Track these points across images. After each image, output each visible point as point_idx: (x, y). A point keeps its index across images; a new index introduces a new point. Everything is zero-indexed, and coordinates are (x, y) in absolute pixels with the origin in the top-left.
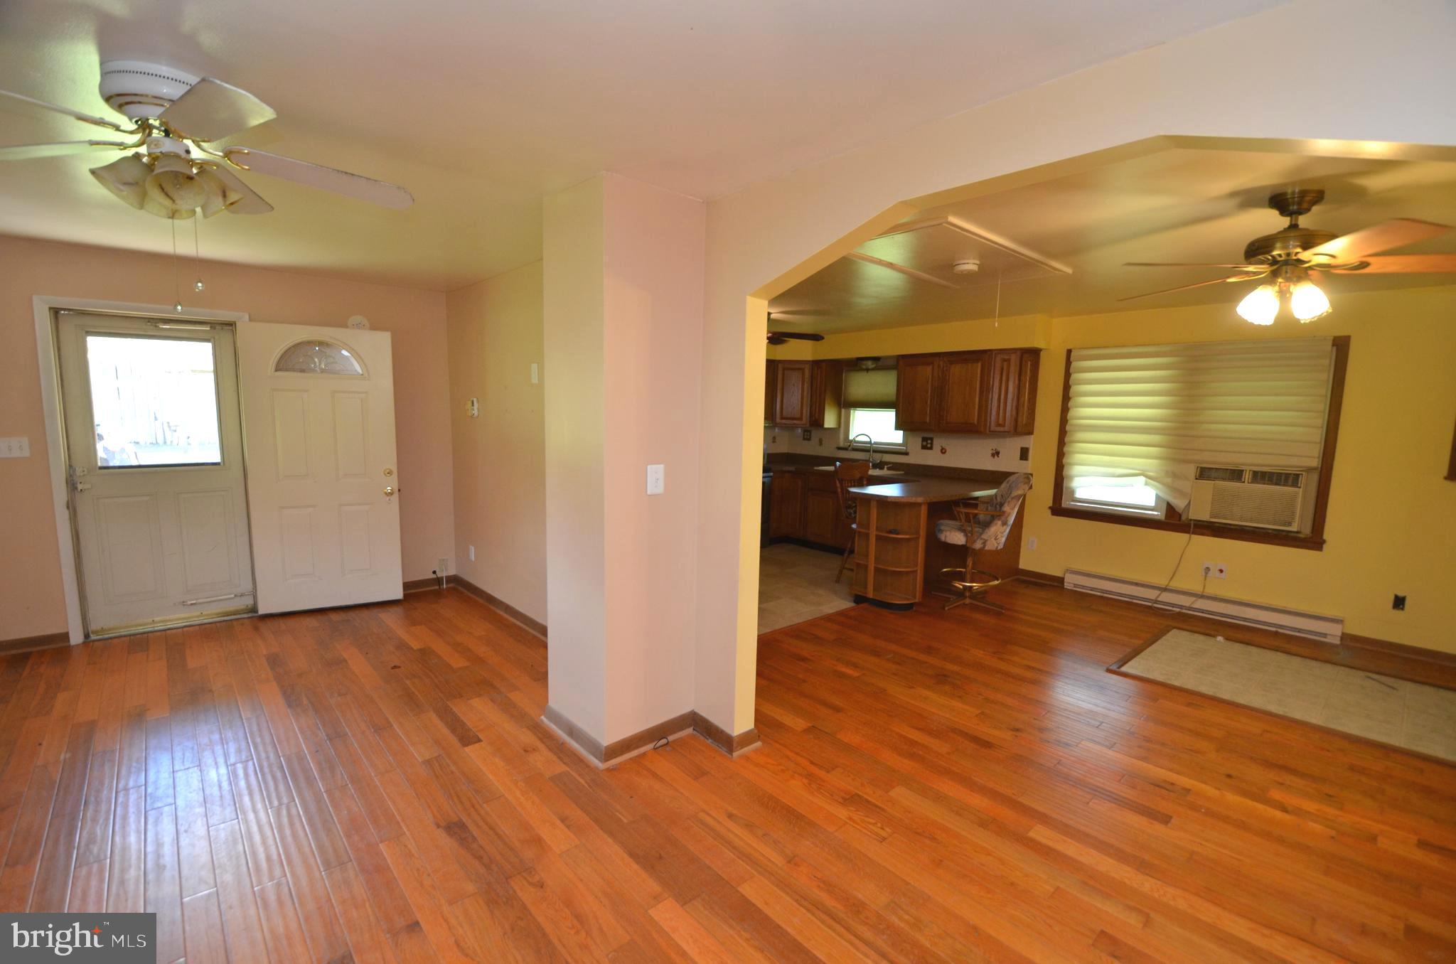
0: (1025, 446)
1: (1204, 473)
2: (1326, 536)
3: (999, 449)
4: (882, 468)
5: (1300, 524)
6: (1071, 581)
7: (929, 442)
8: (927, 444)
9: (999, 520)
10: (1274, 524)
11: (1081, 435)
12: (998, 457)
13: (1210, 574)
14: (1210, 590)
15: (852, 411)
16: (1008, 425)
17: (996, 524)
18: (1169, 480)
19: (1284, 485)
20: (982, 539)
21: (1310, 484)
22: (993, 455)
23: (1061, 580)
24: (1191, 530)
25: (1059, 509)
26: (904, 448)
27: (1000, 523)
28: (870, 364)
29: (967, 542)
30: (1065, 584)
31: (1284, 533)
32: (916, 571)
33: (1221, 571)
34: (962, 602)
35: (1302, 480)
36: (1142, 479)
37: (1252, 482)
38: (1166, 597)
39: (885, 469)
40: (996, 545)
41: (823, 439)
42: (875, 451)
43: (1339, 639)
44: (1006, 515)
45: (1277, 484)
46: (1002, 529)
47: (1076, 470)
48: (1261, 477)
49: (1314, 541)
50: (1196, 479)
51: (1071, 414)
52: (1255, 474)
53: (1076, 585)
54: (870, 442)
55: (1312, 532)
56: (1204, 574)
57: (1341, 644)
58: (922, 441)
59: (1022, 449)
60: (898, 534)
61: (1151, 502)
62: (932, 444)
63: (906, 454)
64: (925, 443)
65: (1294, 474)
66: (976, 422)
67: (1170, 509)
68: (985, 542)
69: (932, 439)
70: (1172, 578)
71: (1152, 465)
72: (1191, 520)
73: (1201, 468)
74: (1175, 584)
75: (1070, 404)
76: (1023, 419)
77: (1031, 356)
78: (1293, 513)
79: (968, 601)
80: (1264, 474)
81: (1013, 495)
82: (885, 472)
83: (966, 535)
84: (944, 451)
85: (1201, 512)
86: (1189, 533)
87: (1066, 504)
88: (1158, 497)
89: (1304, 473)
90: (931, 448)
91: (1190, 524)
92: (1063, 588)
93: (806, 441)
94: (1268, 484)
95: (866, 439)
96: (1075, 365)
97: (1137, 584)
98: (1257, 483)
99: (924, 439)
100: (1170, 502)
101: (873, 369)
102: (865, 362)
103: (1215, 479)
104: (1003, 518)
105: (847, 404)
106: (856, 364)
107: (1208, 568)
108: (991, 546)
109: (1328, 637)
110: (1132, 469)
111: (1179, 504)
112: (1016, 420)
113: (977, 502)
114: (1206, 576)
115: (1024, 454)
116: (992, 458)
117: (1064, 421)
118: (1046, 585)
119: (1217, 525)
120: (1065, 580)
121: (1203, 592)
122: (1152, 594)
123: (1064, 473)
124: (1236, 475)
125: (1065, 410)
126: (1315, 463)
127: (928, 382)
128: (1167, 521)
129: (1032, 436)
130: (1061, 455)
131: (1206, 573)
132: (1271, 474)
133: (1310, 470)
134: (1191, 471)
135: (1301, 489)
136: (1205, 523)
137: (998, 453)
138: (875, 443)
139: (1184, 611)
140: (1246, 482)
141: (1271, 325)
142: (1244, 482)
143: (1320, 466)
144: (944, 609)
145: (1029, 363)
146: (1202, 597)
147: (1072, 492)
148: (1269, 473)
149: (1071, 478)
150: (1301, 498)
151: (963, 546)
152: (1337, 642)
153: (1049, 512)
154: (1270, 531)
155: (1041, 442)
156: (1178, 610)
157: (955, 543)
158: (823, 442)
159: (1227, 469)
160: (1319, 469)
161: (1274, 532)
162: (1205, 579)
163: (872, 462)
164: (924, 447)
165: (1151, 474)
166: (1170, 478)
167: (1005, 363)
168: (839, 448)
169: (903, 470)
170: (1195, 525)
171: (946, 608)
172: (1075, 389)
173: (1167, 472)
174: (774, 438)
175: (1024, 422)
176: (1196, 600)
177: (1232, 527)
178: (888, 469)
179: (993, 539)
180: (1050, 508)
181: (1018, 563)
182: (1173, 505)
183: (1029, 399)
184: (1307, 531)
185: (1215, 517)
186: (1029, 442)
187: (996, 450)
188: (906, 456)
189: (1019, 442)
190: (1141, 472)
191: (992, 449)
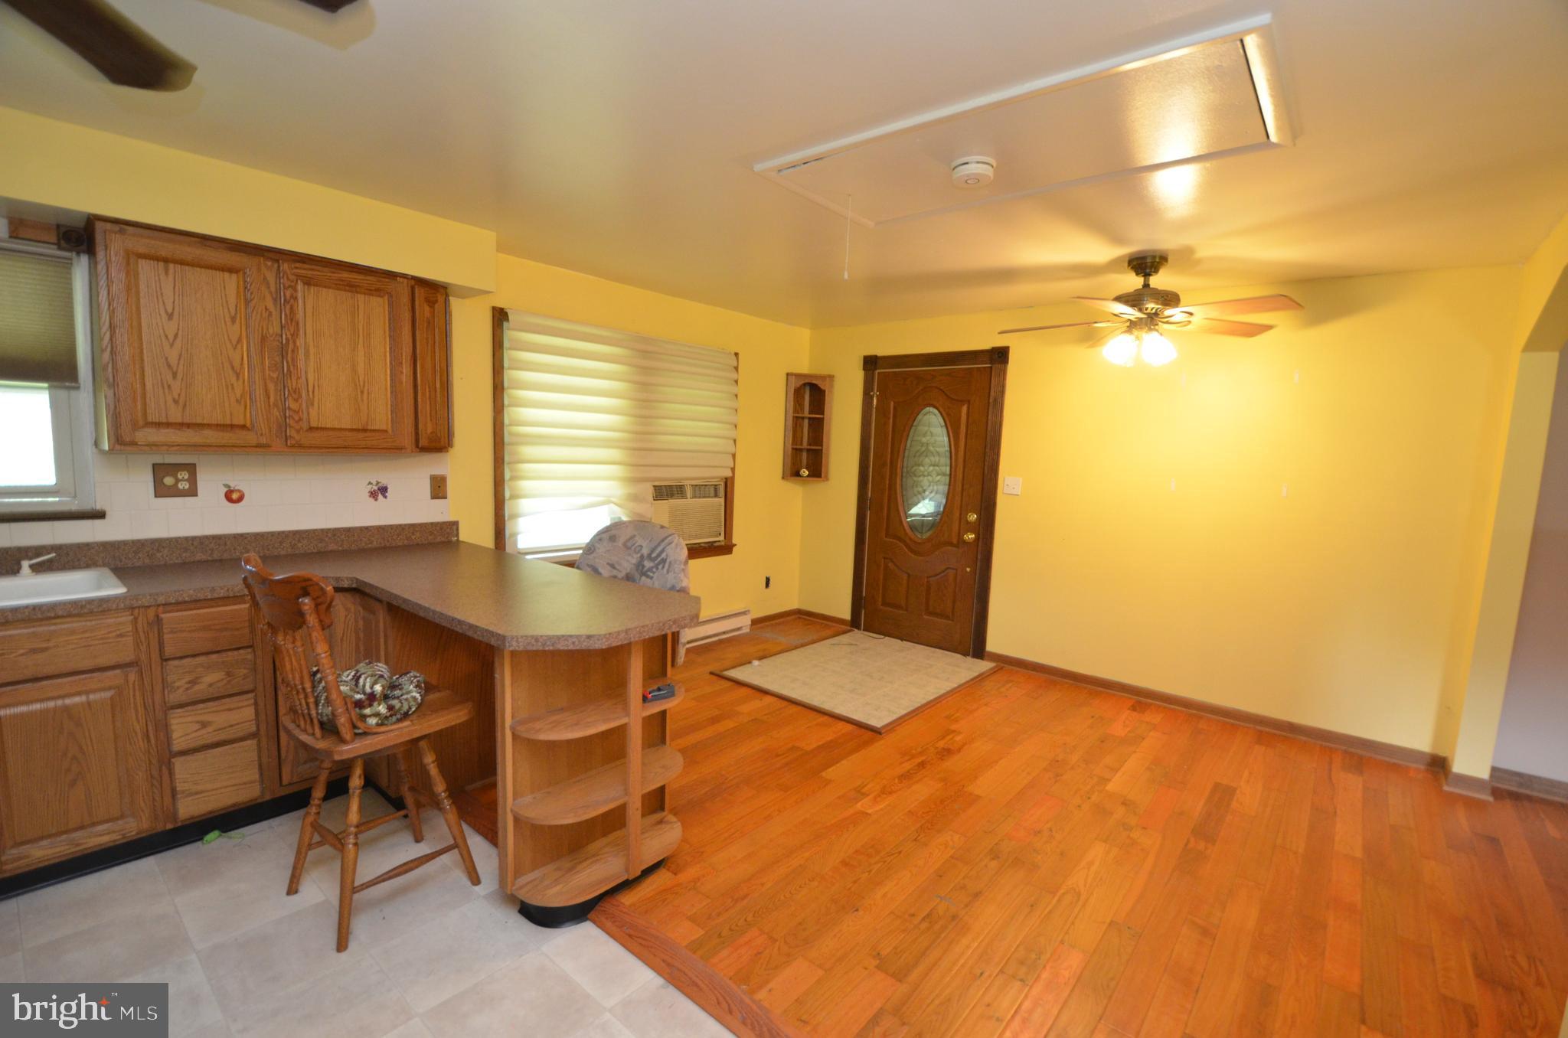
0: (438, 472)
1: (665, 492)
2: (733, 540)
3: (384, 482)
5: (716, 534)
7: (181, 476)
8: (178, 481)
10: (707, 537)
11: (527, 451)
12: (385, 497)
19: (709, 497)
22: (373, 495)
35: (721, 490)
37: (690, 497)
43: (749, 627)
47: (524, 505)
48: (698, 489)
49: (726, 546)
50: (653, 499)
51: (511, 413)
52: (694, 486)
55: (725, 541)
57: (751, 630)
58: (157, 477)
59: (434, 479)
62: (193, 480)
63: (99, 512)
64: (165, 482)
65: (715, 485)
69: (191, 468)
73: (655, 486)
76: (428, 424)
78: (720, 522)
80: (699, 486)
84: (231, 495)
89: (721, 483)
90: (188, 492)
94: (702, 498)
98: (695, 497)
99: (160, 471)
103: (667, 497)
109: (743, 628)
115: (438, 488)
116: (372, 500)
117: (498, 428)
124: (681, 491)
125: (498, 409)
129: (450, 455)
130: (500, 484)
133: (726, 479)
134: (649, 492)
135: (723, 499)
137: (383, 490)
140: (687, 496)
142: (685, 498)
148: (702, 486)
150: (723, 507)
152: (748, 630)
154: (704, 545)
155: (465, 463)
159: (675, 486)
161: (706, 545)
164: (161, 491)
165: (615, 499)
173: (629, 496)
175: (430, 430)
184: (721, 541)
186: (447, 465)
187: (378, 483)
188: (97, 522)
189: (426, 467)
190: (605, 498)
191: (370, 483)
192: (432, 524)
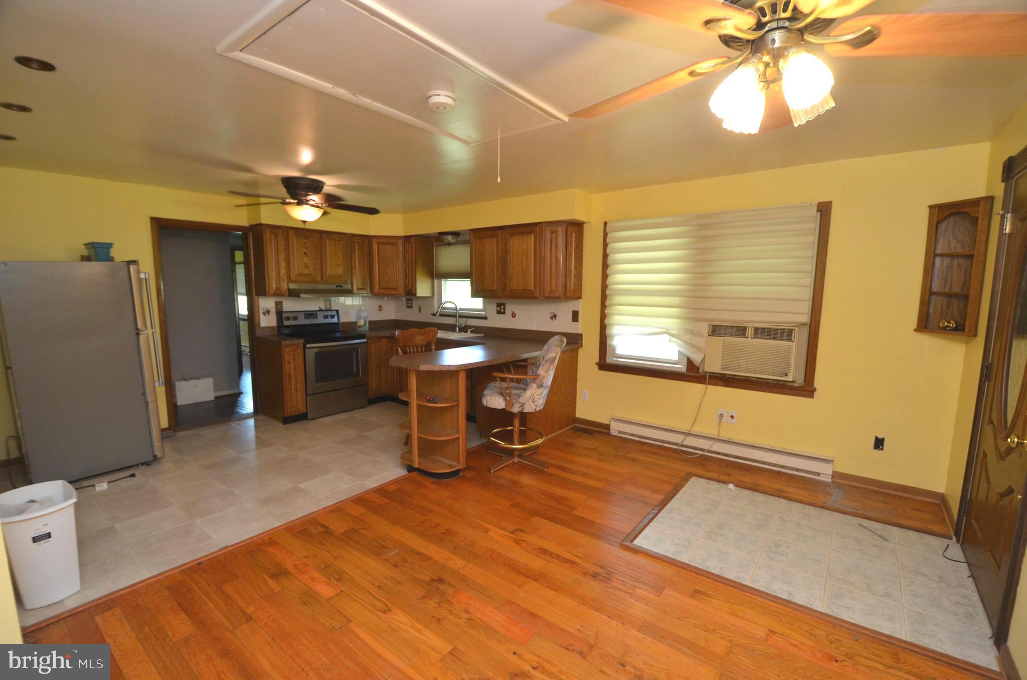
0: (575, 309)
1: (715, 330)
2: (815, 386)
3: (556, 312)
4: (466, 332)
5: (795, 375)
6: (616, 428)
7: (502, 307)
8: (501, 309)
9: (534, 383)
10: (773, 375)
12: (555, 319)
13: (724, 419)
14: (725, 435)
15: (443, 282)
16: (560, 292)
17: (532, 387)
18: (687, 337)
19: (781, 340)
20: (519, 403)
21: (801, 337)
22: (552, 318)
23: (608, 427)
24: (707, 382)
25: (604, 365)
26: (484, 313)
27: (535, 386)
28: (450, 238)
29: (506, 406)
30: (611, 431)
31: (782, 383)
32: (458, 438)
33: (732, 417)
34: (511, 461)
35: (795, 335)
36: (667, 337)
37: (754, 338)
38: (690, 441)
39: (469, 332)
40: (534, 407)
41: (422, 307)
42: (461, 317)
43: (830, 477)
44: (540, 378)
45: (775, 339)
46: (539, 391)
47: (616, 329)
48: (762, 332)
49: (806, 389)
50: (709, 336)
51: (609, 280)
52: (756, 329)
53: (620, 432)
54: (456, 309)
55: (805, 382)
56: (719, 420)
57: (833, 482)
58: (497, 307)
59: (574, 312)
60: (436, 403)
61: (675, 357)
62: (504, 309)
63: (485, 318)
64: (499, 309)
65: (789, 330)
66: (532, 288)
67: (690, 363)
68: (523, 405)
69: (504, 305)
70: (694, 423)
71: (673, 324)
72: (706, 372)
73: (713, 325)
74: (697, 429)
75: (609, 271)
76: (572, 285)
77: (576, 227)
78: (789, 365)
79: (516, 460)
80: (763, 329)
81: (546, 358)
82: (468, 335)
83: (505, 400)
84: (514, 315)
85: (714, 366)
86: (705, 383)
87: (610, 360)
88: (680, 352)
89: (796, 328)
90: (504, 313)
91: (706, 375)
92: (609, 434)
93: (409, 309)
94: (767, 339)
95: (453, 306)
96: (610, 236)
97: (666, 430)
98: (758, 338)
99: (499, 305)
100: (690, 358)
101: (454, 244)
102: (446, 237)
103: (725, 335)
104: (538, 381)
105: (437, 275)
106: (440, 239)
107: (722, 414)
108: (529, 408)
109: (821, 475)
110: (657, 328)
111: (697, 358)
112: (565, 286)
113: (525, 364)
114: (720, 422)
115: (575, 316)
117: (604, 287)
118: (596, 431)
119: (728, 376)
120: (611, 428)
121: (718, 436)
122: (678, 439)
123: (606, 333)
124: (741, 331)
125: (605, 276)
126: (806, 319)
127: (493, 253)
128: (688, 373)
129: (581, 300)
130: (603, 316)
131: (721, 419)
132: (769, 330)
133: (802, 325)
134: (705, 328)
135: (794, 343)
136: (718, 375)
137: (555, 316)
138: (461, 309)
139: (705, 453)
140: (749, 337)
141: (755, 134)
142: (747, 338)
143: (809, 322)
144: (490, 471)
145: (574, 234)
146: (719, 440)
147: (614, 349)
148: (768, 328)
149: (612, 337)
150: (795, 349)
151: (503, 410)
152: (829, 480)
153: (597, 367)
154: (770, 381)
155: (588, 305)
156: (701, 453)
157: (496, 408)
158: (422, 310)
159: (734, 326)
160: (809, 324)
161: (774, 382)
162: (720, 425)
163: (458, 327)
164: (499, 312)
165: (674, 332)
166: (688, 335)
167: (553, 234)
168: (434, 315)
169: (483, 333)
170: (710, 377)
171: (492, 472)
172: (612, 257)
173: (686, 330)
174: (380, 307)
175: (572, 288)
176: (713, 444)
177: (740, 378)
178: (472, 332)
179: (530, 402)
180: (597, 364)
181: (575, 413)
182: (692, 359)
183: (576, 268)
184: (800, 381)
185: (725, 369)
186: (579, 305)
187: (553, 313)
188: (485, 320)
189: (571, 306)
190: (665, 330)
191: (551, 313)
192: (571, 333)
